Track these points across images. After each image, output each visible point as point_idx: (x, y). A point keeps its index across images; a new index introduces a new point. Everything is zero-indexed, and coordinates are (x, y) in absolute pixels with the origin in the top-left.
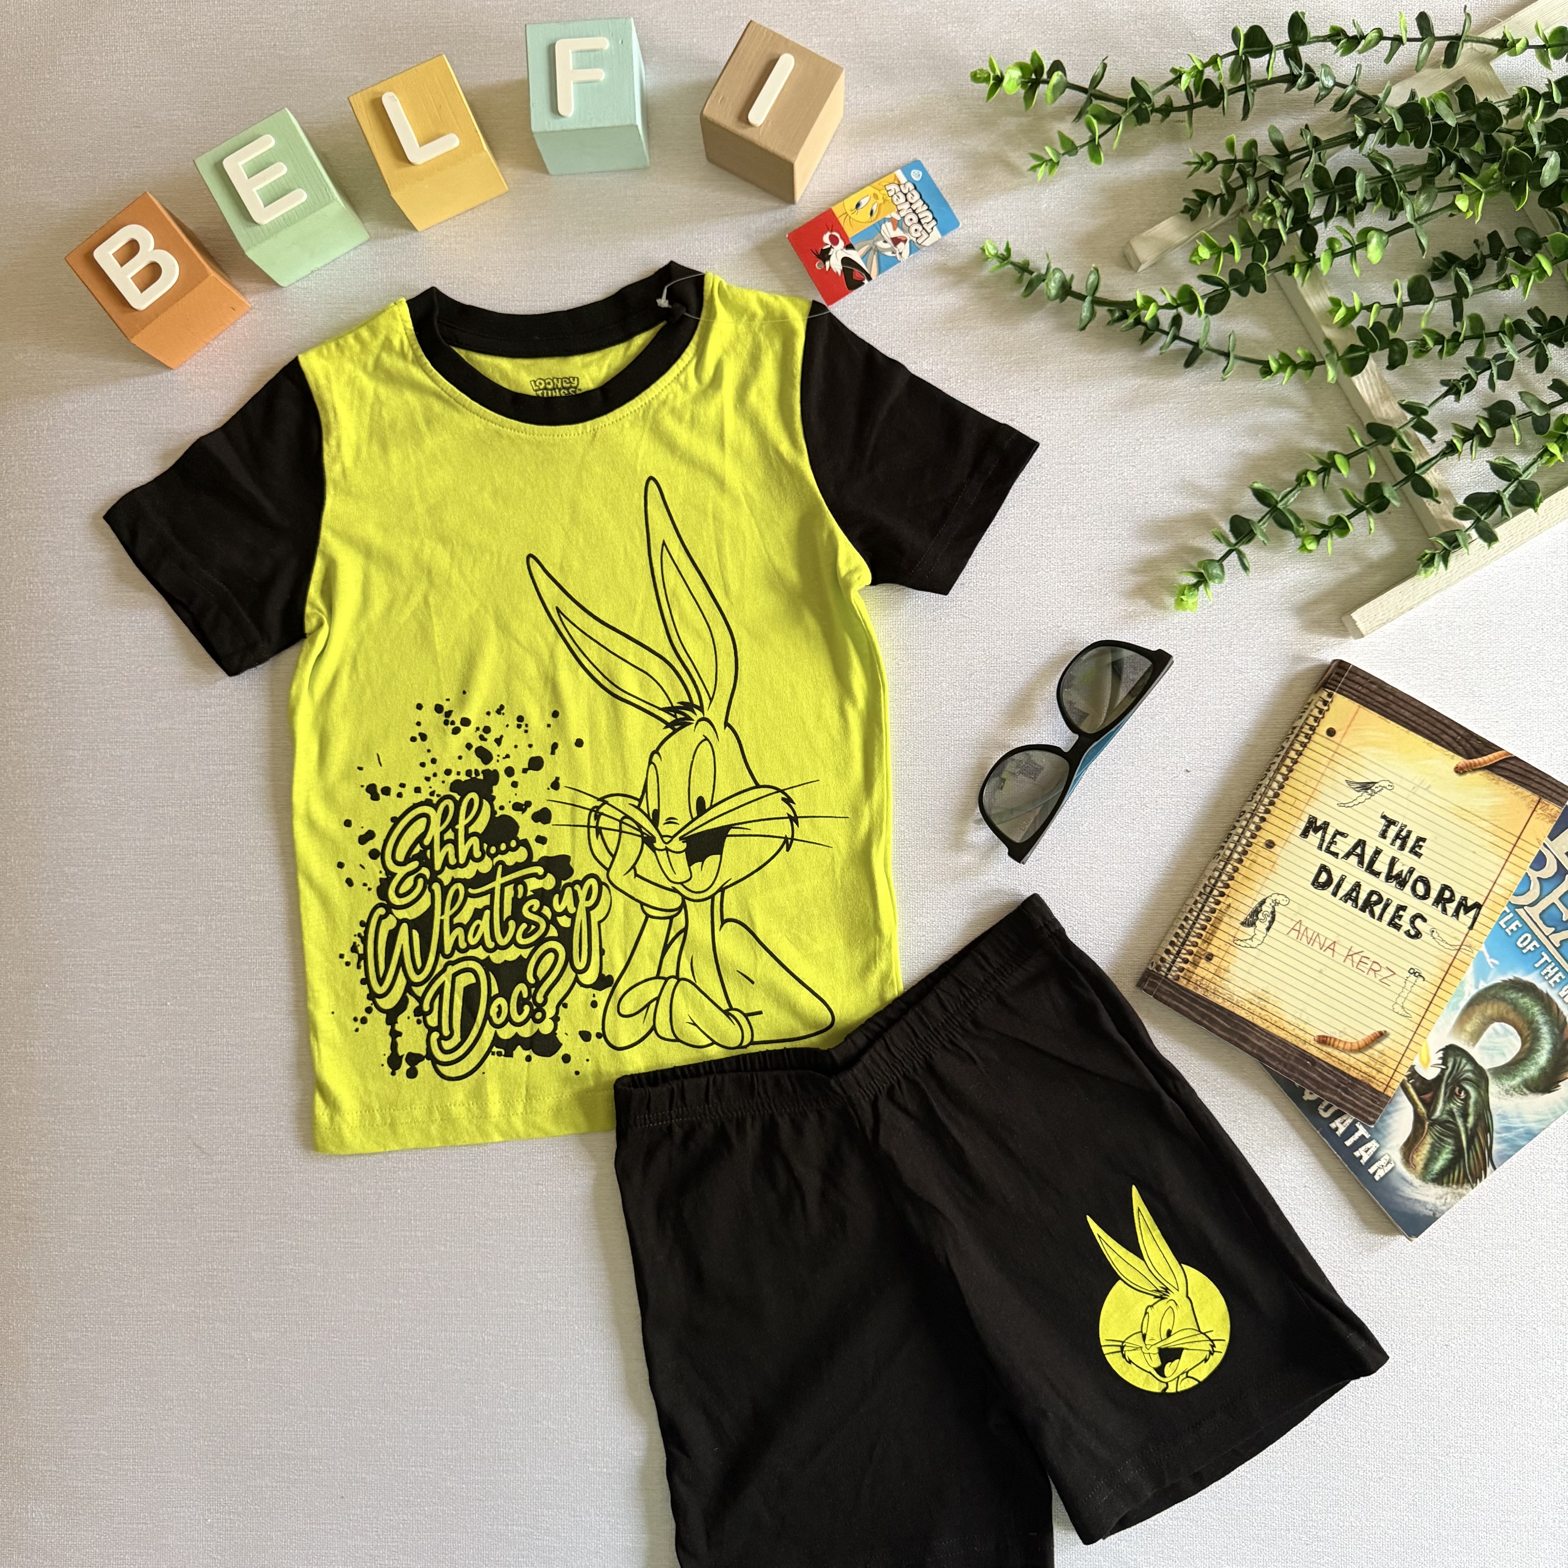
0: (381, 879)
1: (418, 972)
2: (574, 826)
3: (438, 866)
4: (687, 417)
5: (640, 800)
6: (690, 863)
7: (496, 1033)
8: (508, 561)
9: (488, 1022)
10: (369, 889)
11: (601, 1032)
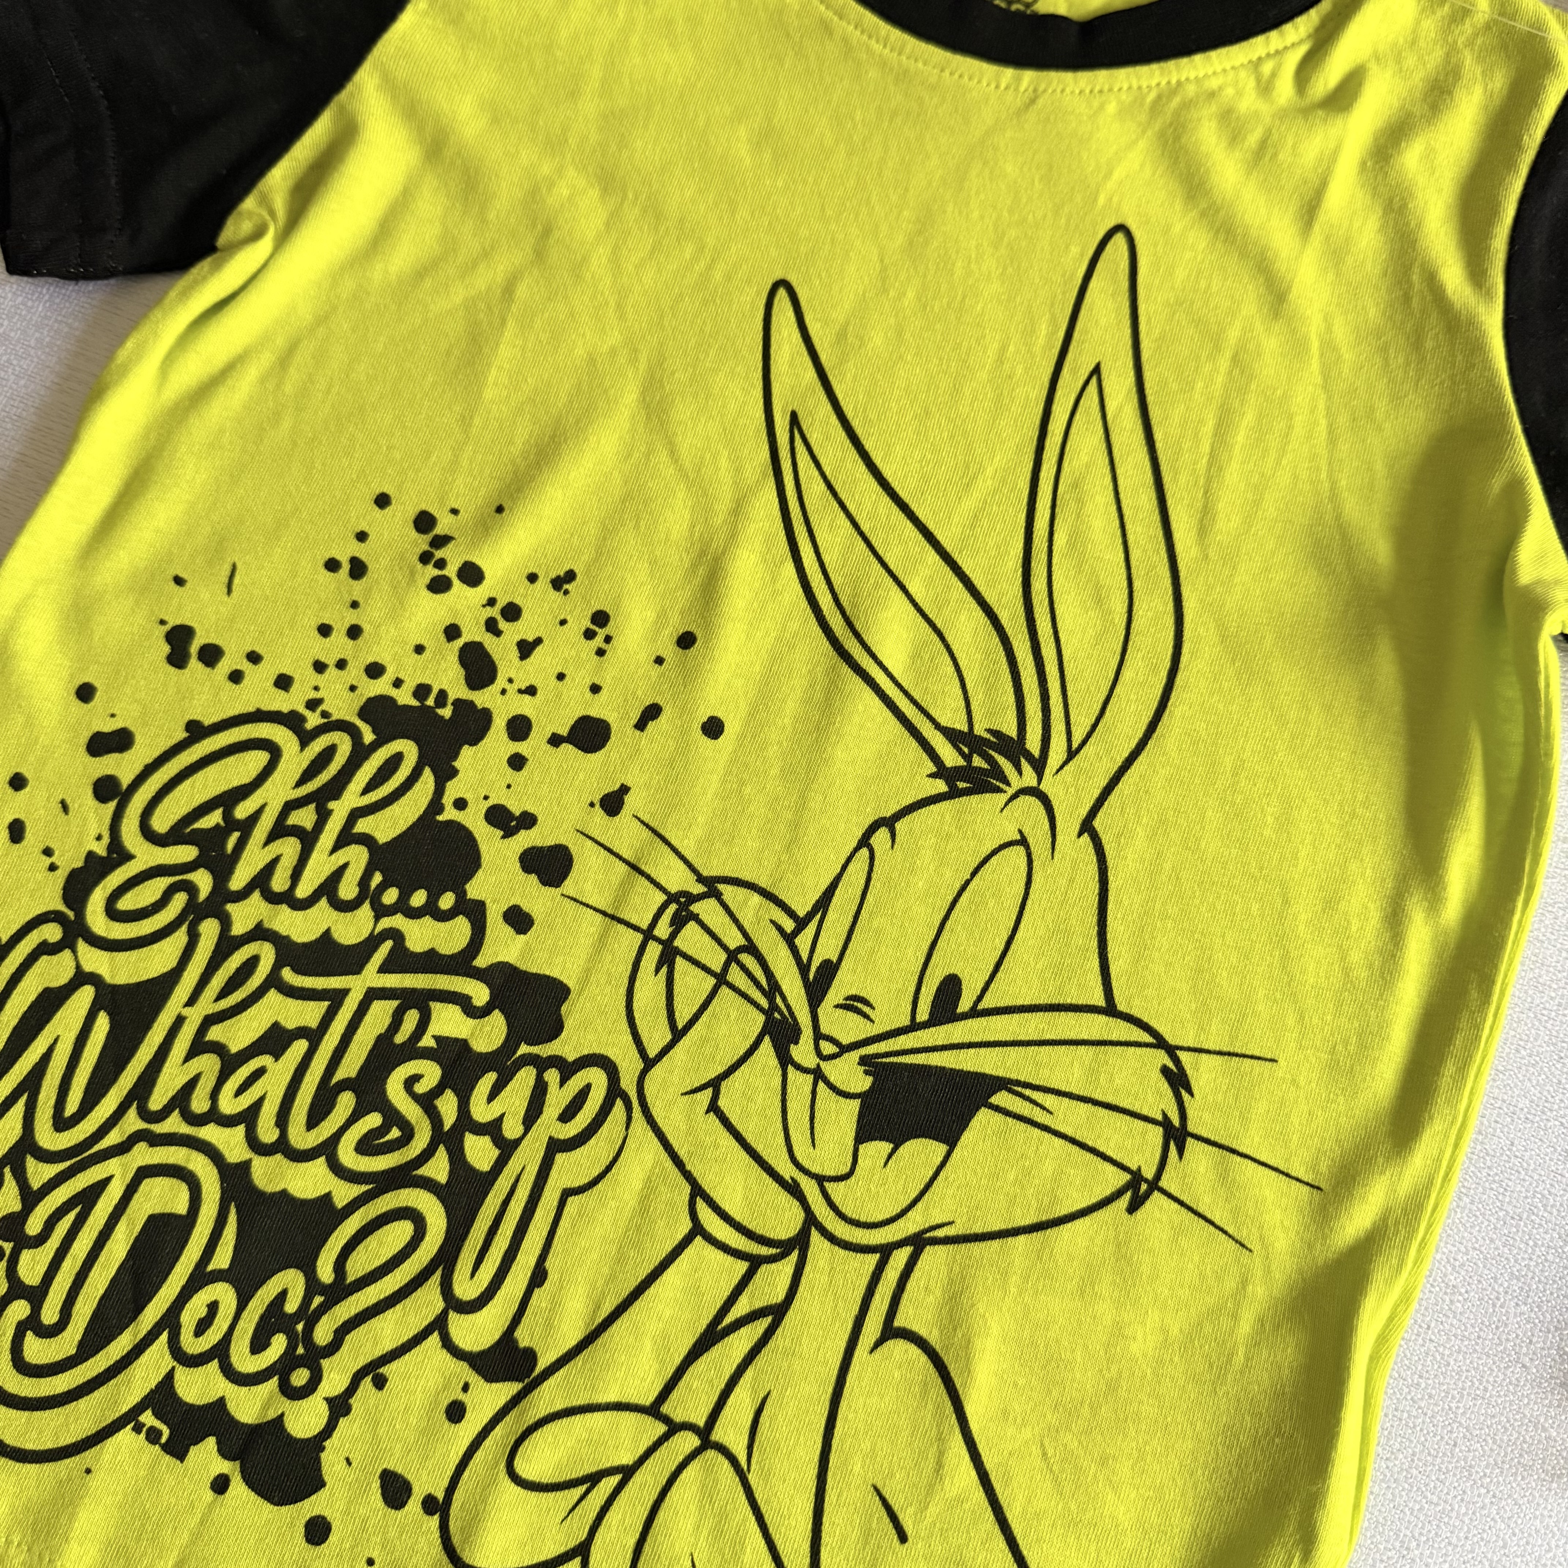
0: (90, 855)
1: (61, 1124)
2: (613, 917)
3: (238, 881)
4: (1253, 139)
5: (801, 924)
6: (863, 1135)
7: (170, 1376)
8: (728, 277)
9: (164, 1336)
10: (53, 868)
11: (440, 1495)
